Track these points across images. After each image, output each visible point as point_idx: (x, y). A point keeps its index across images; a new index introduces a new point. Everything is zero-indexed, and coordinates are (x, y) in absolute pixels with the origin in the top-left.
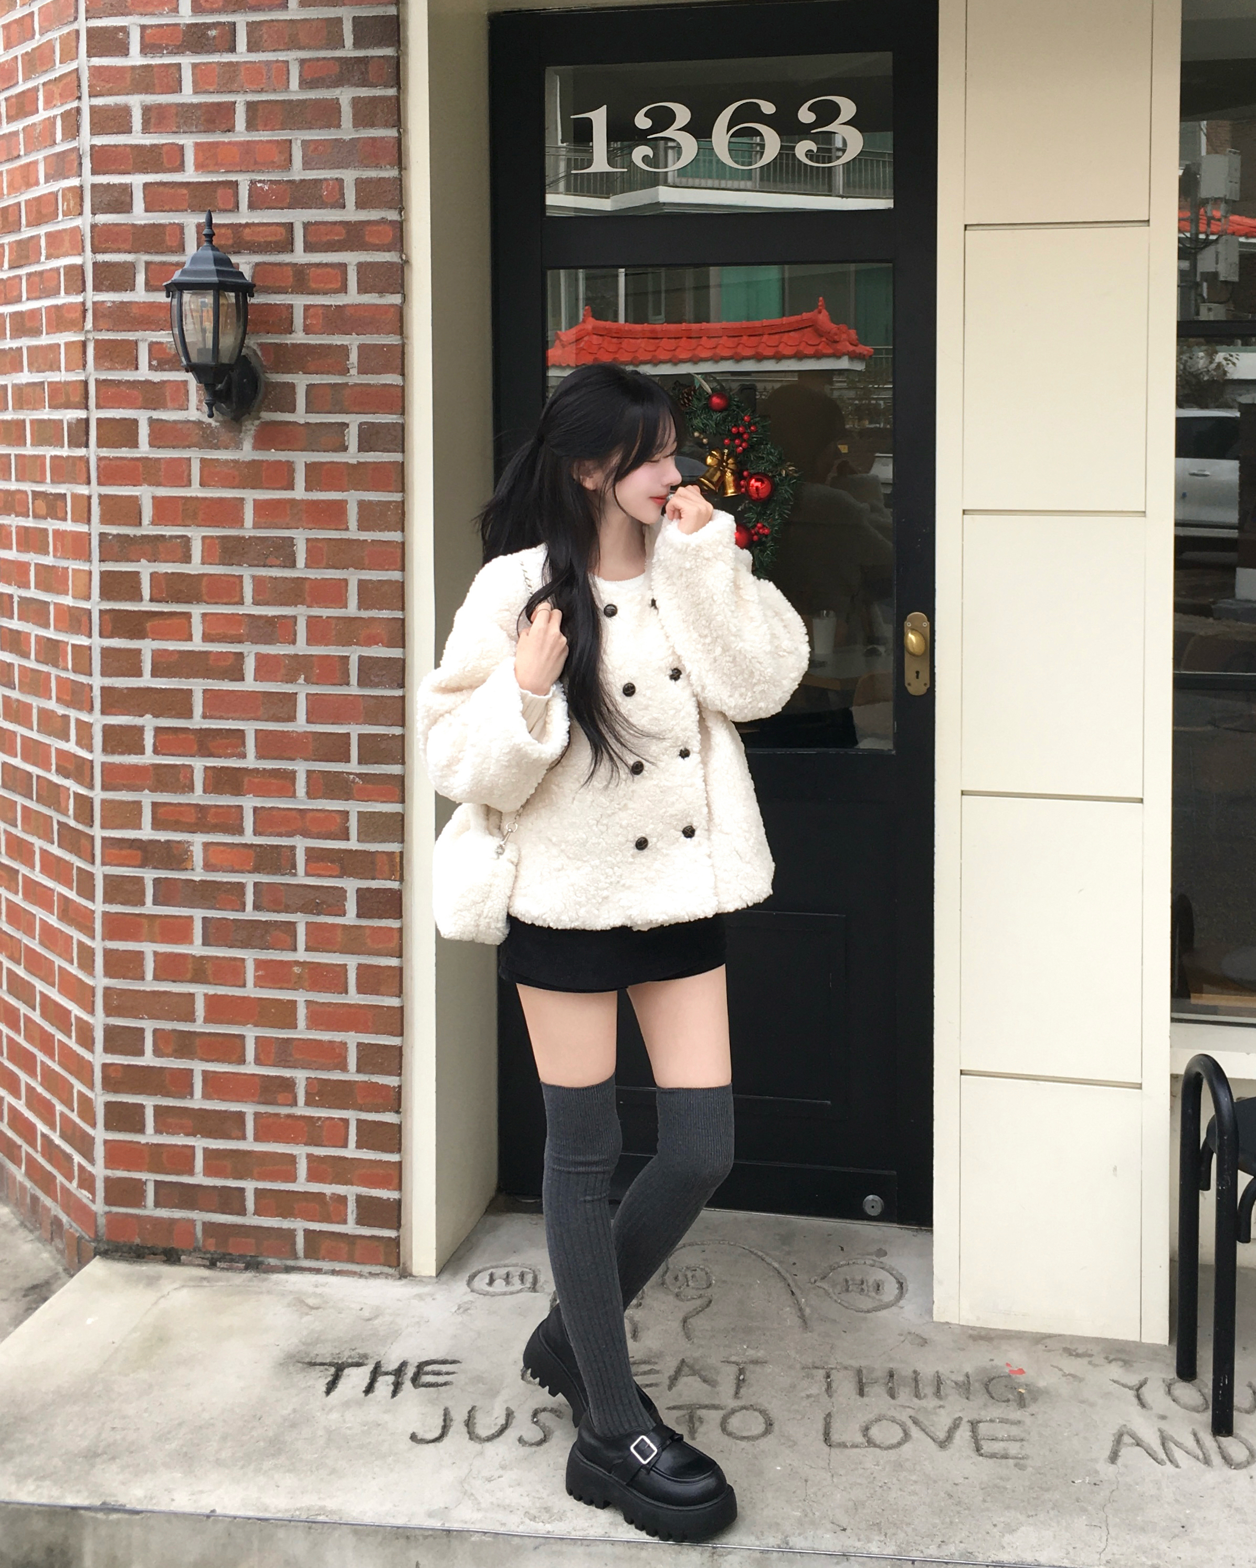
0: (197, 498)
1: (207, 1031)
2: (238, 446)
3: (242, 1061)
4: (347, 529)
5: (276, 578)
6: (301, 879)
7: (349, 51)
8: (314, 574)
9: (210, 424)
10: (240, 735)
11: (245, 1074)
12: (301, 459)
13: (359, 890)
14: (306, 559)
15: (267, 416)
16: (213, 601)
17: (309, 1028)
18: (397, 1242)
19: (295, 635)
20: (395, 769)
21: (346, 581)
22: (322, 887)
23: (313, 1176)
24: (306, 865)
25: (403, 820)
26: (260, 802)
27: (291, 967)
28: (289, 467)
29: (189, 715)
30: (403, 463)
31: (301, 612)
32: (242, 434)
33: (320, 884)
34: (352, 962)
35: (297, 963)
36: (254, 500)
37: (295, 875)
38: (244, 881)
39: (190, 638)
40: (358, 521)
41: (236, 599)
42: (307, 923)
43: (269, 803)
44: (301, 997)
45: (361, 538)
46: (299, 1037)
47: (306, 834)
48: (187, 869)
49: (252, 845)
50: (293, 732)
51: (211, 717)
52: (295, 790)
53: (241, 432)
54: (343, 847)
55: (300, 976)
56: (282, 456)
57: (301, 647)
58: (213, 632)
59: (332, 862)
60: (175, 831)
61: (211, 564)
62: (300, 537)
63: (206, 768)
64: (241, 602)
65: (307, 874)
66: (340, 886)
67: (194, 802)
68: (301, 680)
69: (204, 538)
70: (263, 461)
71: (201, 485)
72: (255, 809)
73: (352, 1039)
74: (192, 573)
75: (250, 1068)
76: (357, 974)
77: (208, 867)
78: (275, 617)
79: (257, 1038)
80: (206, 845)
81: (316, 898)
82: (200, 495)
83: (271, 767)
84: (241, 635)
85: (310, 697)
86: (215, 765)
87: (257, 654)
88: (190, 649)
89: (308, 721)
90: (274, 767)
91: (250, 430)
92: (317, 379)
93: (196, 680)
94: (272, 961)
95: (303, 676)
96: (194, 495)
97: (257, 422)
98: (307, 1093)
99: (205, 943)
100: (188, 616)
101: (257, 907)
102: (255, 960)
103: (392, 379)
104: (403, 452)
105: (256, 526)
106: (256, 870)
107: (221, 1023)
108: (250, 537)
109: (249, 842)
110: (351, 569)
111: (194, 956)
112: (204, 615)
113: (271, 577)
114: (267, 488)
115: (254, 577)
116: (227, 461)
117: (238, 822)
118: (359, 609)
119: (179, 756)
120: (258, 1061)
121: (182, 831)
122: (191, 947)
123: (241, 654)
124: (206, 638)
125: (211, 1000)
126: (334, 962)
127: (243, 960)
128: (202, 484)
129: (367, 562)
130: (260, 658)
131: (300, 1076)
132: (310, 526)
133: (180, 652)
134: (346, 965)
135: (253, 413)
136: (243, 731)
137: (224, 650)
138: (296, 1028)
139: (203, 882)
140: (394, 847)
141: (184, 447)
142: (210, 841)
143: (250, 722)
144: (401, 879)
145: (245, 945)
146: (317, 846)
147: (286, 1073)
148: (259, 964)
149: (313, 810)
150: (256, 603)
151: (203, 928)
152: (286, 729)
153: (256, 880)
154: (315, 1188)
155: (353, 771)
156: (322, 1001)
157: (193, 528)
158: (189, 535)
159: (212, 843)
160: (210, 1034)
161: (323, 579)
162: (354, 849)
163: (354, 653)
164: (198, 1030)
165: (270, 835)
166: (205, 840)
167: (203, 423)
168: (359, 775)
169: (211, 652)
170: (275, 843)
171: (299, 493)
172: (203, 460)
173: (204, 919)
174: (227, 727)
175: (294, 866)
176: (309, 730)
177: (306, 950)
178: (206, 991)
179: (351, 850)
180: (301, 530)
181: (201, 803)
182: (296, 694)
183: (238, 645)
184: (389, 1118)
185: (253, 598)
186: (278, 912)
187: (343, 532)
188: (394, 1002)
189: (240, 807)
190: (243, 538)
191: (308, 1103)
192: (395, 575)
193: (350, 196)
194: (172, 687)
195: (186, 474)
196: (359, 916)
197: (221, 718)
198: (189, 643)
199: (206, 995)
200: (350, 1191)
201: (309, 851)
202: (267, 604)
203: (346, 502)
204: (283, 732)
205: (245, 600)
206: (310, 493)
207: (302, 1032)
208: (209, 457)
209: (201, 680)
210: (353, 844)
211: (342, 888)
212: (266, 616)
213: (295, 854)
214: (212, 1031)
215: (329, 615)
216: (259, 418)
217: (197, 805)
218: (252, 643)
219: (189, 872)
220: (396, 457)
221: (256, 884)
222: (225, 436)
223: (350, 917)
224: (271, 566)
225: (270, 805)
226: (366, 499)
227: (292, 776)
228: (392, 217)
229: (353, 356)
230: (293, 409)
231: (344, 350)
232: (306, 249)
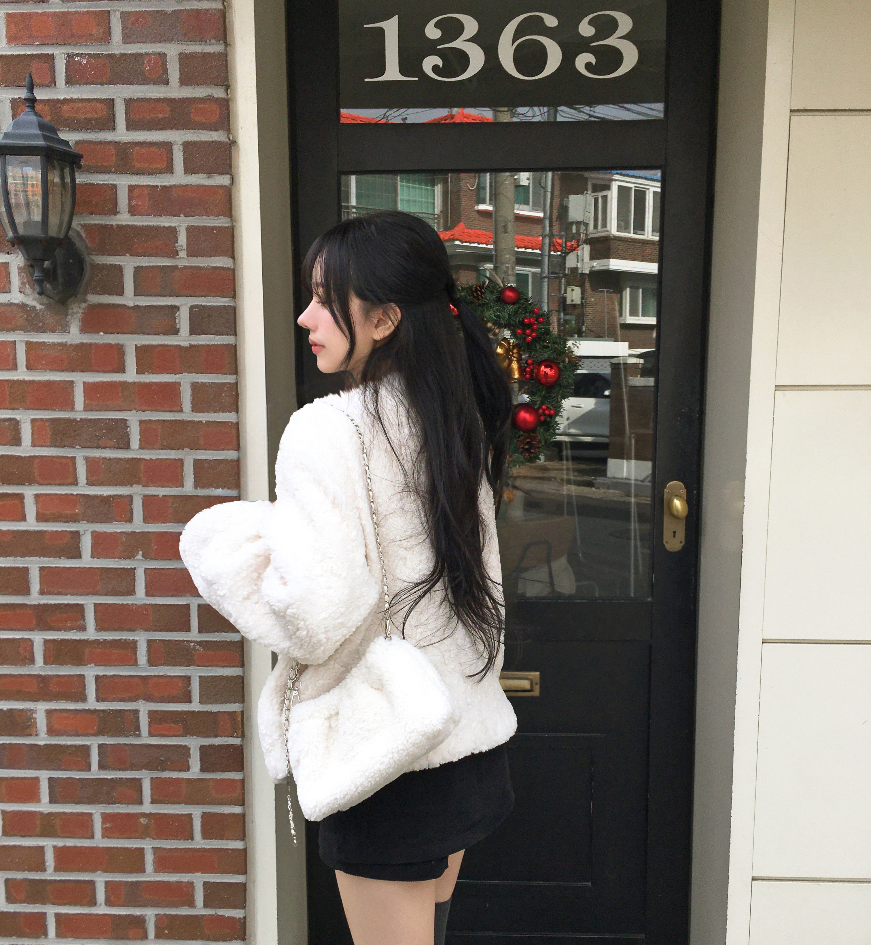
0: (24, 382)
1: (58, 878)
2: (65, 329)
3: (93, 903)
4: (181, 411)
5: (110, 459)
6: (144, 739)
8: (148, 455)
9: (34, 307)
10: (80, 608)
11: (97, 915)
12: (131, 343)
13: (202, 748)
14: (140, 440)
15: (94, 299)
16: (45, 482)
17: (156, 871)
19: (132, 513)
21: (181, 461)
22: (166, 746)
24: (150, 726)
25: (243, 682)
26: (101, 671)
27: (139, 818)
28: (120, 350)
29: (26, 591)
30: (236, 345)
31: (137, 492)
32: (69, 317)
33: (163, 743)
34: (197, 812)
35: (144, 815)
36: (84, 383)
37: (139, 736)
38: (88, 743)
39: (23, 518)
40: (192, 403)
41: (70, 480)
42: (152, 778)
43: (111, 671)
44: (148, 845)
45: (196, 419)
46: (148, 879)
47: (149, 699)
48: (31, 735)
49: (95, 711)
50: (132, 604)
51: (49, 593)
52: (136, 659)
53: (67, 315)
54: (185, 709)
55: (147, 826)
56: (112, 339)
57: (138, 525)
58: (48, 512)
59: (175, 722)
60: (17, 700)
61: (42, 446)
62: (134, 419)
63: (46, 642)
64: (75, 483)
65: (151, 734)
66: (183, 744)
67: (36, 673)
68: (139, 556)
69: (33, 421)
70: (91, 345)
71: (27, 368)
72: (97, 678)
73: (199, 879)
74: (23, 455)
75: (101, 909)
76: (202, 822)
77: (51, 731)
78: (110, 496)
79: (107, 883)
80: (49, 713)
81: (161, 756)
82: (27, 378)
83: (111, 638)
84: (76, 514)
85: (148, 572)
86: (55, 637)
87: (93, 532)
88: (25, 529)
89: (148, 594)
90: (115, 638)
91: (78, 312)
92: (144, 261)
93: (31, 558)
94: (119, 814)
95: (141, 553)
96: (21, 378)
97: (84, 305)
98: (156, 927)
99: (53, 800)
100: (21, 497)
101: (102, 766)
102: (102, 813)
103: (223, 262)
104: (236, 335)
105: (87, 408)
106: (100, 732)
107: (72, 871)
108: (81, 420)
109: (92, 708)
110: (187, 450)
111: (41, 813)
112: (37, 496)
113: (105, 458)
114: (98, 372)
115: (87, 459)
116: (54, 345)
117: (80, 690)
118: (196, 487)
119: (19, 630)
120: (109, 903)
121: (24, 700)
122: (38, 805)
123: (77, 532)
124: (40, 518)
125: (59, 852)
126: (180, 812)
127: (91, 814)
128: (29, 367)
129: (202, 442)
130: (96, 536)
131: (150, 914)
132: (143, 408)
133: (14, 532)
134: (191, 815)
135: (79, 296)
136: (81, 606)
137: (60, 530)
138: (145, 872)
139: (47, 746)
140: (236, 707)
141: (8, 330)
142: (53, 708)
143: (88, 597)
144: (243, 736)
145: (91, 801)
146: (160, 709)
147: (137, 912)
148: (106, 817)
149: (155, 676)
150: (90, 483)
151: (49, 788)
152: (125, 603)
153: (100, 743)
155: (195, 639)
156: (168, 847)
157: (21, 411)
158: (18, 417)
159: (55, 710)
160: (60, 881)
161: (157, 459)
162: (197, 710)
164: (48, 878)
165: (114, 700)
166: (47, 708)
167: (27, 305)
168: (200, 643)
169: (45, 532)
170: (118, 708)
171: (131, 375)
172: (29, 344)
173: (50, 779)
174: (66, 602)
175: (138, 728)
176: (148, 602)
177: (152, 803)
178: (55, 843)
179: (194, 711)
180: (134, 412)
181: (42, 673)
182: (135, 569)
183: (74, 524)
185: (87, 479)
186: (123, 770)
187: (176, 414)
188: (238, 845)
189: (82, 677)
190: (74, 420)
191: (159, 936)
192: (231, 455)
193: (174, 73)
194: (8, 565)
195: (11, 357)
196: (202, 770)
197: (59, 594)
198: (23, 523)
199: (55, 847)
201: (152, 714)
202: (102, 484)
203: (179, 384)
204: (123, 605)
205: (79, 481)
206: (143, 376)
207: (150, 875)
208: (35, 340)
209: (37, 558)
210: (195, 706)
211: (186, 746)
212: (101, 496)
213: (138, 718)
214: (63, 878)
215: (165, 494)
216: (85, 301)
217: (39, 676)
218: (88, 522)
219: (33, 737)
220: (227, 340)
221: (100, 746)
222: (50, 319)
223: (195, 771)
224: (104, 448)
225: (112, 674)
226: (199, 381)
227: (133, 646)
228: (218, 93)
229: (182, 239)
230: (121, 292)
231: (173, 232)
232: (131, 126)
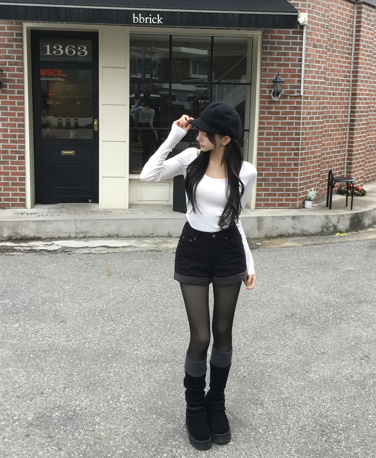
3: (1, 180)
5: (5, 112)
6: (10, 155)
7: (15, 37)
8: (10, 112)
11: (1, 182)
12: (8, 95)
13: (18, 156)
14: (9, 109)
15: (3, 89)
18: (25, 204)
20: (23, 139)
21: (15, 113)
23: (12, 196)
24: (10, 153)
25: (25, 146)
27: (8, 167)
31: (9, 117)
33: (12, 155)
34: (17, 166)
36: (1, 101)
40: (17, 104)
42: (10, 161)
44: (10, 171)
45: (18, 107)
47: (10, 148)
49: (2, 150)
50: (8, 134)
52: (8, 142)
55: (10, 168)
56: (5, 95)
57: (9, 122)
59: (14, 152)
62: (8, 106)
66: (15, 155)
68: (9, 127)
70: (2, 95)
72: (2, 145)
73: (18, 177)
76: (18, 168)
78: (5, 118)
79: (3, 177)
81: (12, 157)
85: (10, 129)
87: (2, 123)
89: (10, 132)
90: (5, 139)
91: (0, 91)
92: (10, 84)
94: (5, 166)
98: (11, 184)
101: (3, 159)
103: (22, 84)
104: (24, 95)
105: (2, 105)
106: (3, 154)
110: (16, 111)
114: (3, 99)
115: (1, 112)
118: (18, 117)
120: (3, 180)
126: (15, 166)
127: (1, 166)
129: (18, 110)
131: (10, 182)
132: (10, 105)
140: (23, 150)
143: (1, 133)
144: (25, 154)
145: (1, 164)
147: (8, 182)
148: (3, 167)
149: (11, 145)
150: (2, 116)
154: (13, 197)
156: (13, 172)
161: (12, 112)
163: (17, 123)
168: (18, 140)
170: (5, 150)
171: (8, 100)
175: (8, 153)
176: (10, 134)
177: (10, 165)
182: (8, 129)
184: (24, 187)
186: (6, 159)
187: (15, 106)
188: (24, 171)
191: (11, 186)
192: (23, 112)
193: (15, 58)
200: (18, 197)
201: (11, 151)
203: (15, 101)
204: (6, 134)
206: (10, 100)
207: (10, 176)
210: (17, 150)
213: (8, 151)
215: (13, 117)
216: (1, 89)
218: (1, 121)
221: (2, 156)
223: (17, 160)
224: (4, 110)
225: (4, 144)
226: (18, 101)
227: (8, 140)
228: (22, 61)
229: (16, 81)
230: (7, 88)
231: (15, 80)
232: (9, 65)
